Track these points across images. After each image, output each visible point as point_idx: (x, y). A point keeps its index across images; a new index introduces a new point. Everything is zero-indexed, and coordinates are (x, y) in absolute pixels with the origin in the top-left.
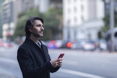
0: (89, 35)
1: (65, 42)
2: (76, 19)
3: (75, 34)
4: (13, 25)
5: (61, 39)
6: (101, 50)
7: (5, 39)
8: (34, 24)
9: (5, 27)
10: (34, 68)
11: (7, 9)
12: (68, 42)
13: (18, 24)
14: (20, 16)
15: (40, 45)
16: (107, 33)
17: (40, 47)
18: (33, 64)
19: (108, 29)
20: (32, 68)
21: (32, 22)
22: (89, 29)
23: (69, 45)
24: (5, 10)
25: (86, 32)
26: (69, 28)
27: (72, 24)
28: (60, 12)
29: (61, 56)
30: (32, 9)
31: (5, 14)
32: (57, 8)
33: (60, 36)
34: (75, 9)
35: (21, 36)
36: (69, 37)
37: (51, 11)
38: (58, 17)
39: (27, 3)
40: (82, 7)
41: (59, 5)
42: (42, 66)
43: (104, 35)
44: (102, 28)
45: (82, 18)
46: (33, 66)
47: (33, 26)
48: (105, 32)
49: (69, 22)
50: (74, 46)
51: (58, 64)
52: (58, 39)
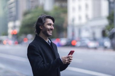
0: (94, 34)
1: (69, 40)
2: (80, 18)
3: (80, 32)
4: (18, 23)
5: (66, 37)
6: (106, 48)
7: (10, 36)
8: (45, 22)
9: (11, 25)
10: (45, 65)
11: (12, 8)
12: (72, 40)
13: (23, 22)
14: (25, 14)
15: (49, 43)
16: (111, 31)
17: (50, 44)
18: (43, 61)
19: (113, 28)
20: (42, 65)
21: (43, 20)
22: (93, 27)
23: (73, 43)
24: (10, 8)
25: (91, 31)
26: (73, 26)
27: (77, 22)
28: (65, 11)
29: (72, 53)
30: (37, 7)
31: (11, 13)
32: (62, 7)
33: (64, 34)
34: (80, 8)
35: (26, 33)
36: (73, 35)
37: (56, 9)
38: (62, 15)
39: (32, 2)
40: (87, 6)
41: (64, 4)
42: (52, 62)
43: (108, 33)
44: (106, 26)
45: (87, 16)
46: (43, 63)
47: (43, 24)
48: (109, 31)
49: (73, 20)
50: (78, 44)
51: (68, 60)
52: (63, 37)
